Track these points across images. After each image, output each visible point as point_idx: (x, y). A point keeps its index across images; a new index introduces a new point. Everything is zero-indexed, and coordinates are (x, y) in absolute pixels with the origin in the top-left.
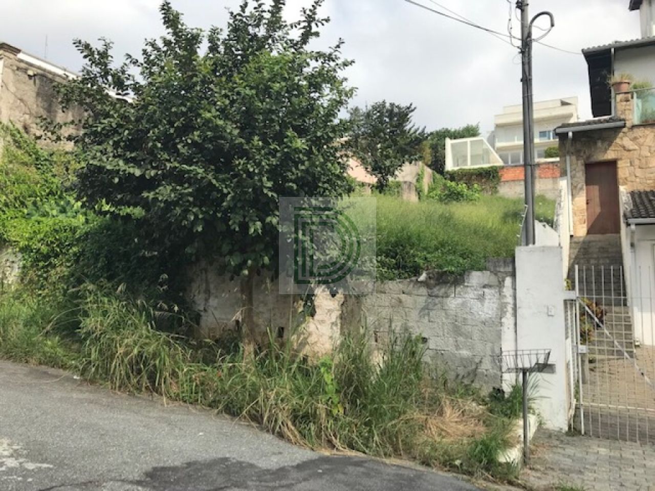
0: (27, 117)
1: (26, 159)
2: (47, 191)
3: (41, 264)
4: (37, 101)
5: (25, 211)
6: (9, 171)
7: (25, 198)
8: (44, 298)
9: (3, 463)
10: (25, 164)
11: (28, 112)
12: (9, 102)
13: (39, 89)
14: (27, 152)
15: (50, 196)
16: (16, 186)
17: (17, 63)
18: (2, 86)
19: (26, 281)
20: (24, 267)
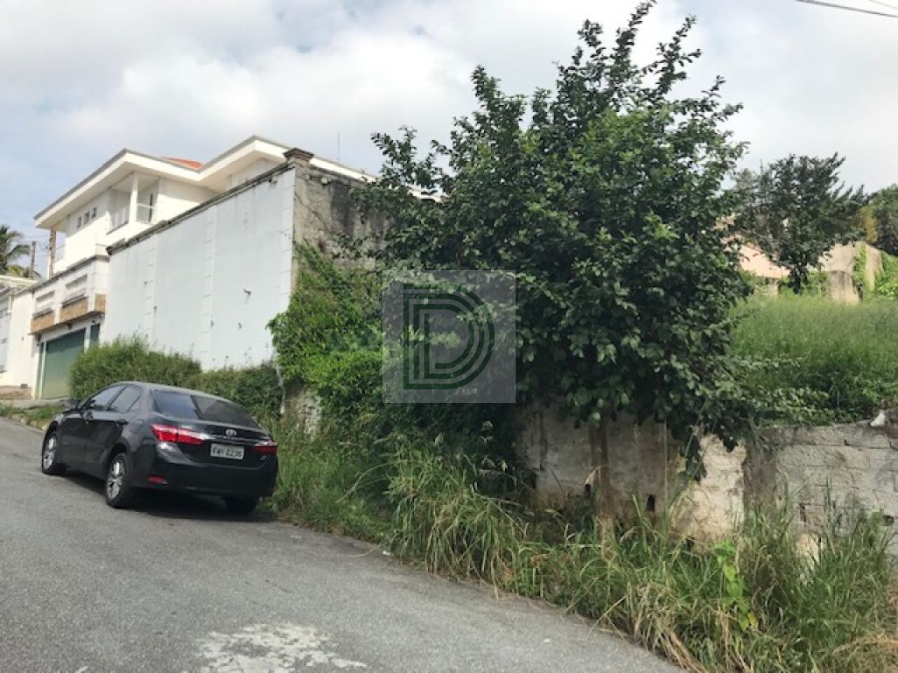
0: (322, 233)
1: (323, 283)
2: (346, 319)
3: (342, 409)
4: (332, 213)
5: (324, 345)
6: (305, 299)
7: (322, 330)
8: (346, 451)
9: (310, 656)
10: (321, 289)
11: (323, 227)
12: (303, 218)
13: (334, 198)
14: (323, 274)
15: (349, 326)
16: (313, 316)
17: (310, 171)
18: (295, 200)
19: (326, 430)
20: (323, 414)
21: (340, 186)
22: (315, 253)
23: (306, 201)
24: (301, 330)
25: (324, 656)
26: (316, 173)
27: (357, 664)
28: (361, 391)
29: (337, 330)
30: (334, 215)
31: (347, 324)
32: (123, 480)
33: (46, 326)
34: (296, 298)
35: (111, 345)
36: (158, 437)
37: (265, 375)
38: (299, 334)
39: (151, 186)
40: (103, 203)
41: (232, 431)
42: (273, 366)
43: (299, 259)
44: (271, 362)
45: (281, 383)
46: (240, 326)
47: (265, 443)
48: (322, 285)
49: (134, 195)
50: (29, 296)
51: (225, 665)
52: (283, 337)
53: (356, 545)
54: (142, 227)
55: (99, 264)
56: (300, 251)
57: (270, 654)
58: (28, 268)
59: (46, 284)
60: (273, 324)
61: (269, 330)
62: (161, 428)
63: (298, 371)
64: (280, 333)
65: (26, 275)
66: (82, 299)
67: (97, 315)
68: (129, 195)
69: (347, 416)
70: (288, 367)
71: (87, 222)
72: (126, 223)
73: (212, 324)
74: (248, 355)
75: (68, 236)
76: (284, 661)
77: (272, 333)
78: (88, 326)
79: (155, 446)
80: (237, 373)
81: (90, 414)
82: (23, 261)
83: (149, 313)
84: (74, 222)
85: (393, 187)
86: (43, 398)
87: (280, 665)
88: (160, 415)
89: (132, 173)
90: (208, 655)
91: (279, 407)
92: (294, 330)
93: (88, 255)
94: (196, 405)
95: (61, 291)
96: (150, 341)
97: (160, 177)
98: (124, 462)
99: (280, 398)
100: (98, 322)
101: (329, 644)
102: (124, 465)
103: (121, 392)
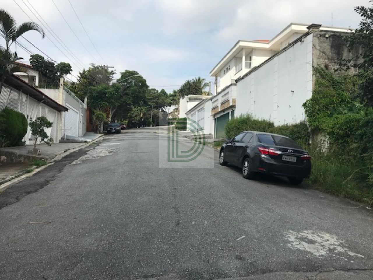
0: (326, 61)
2: (340, 100)
3: (340, 141)
4: (331, 51)
5: (329, 112)
6: (319, 92)
7: (328, 106)
8: (343, 160)
9: (335, 248)
10: (327, 87)
11: (327, 57)
12: (317, 55)
13: (332, 43)
14: (328, 80)
15: (342, 103)
16: (323, 99)
17: (320, 33)
18: (313, 48)
19: (332, 151)
20: (330, 143)
21: (335, 37)
22: (323, 70)
23: (318, 48)
24: (318, 106)
25: (342, 249)
26: (323, 33)
27: (359, 255)
28: (349, 133)
29: (335, 105)
30: (333, 51)
31: (340, 102)
32: (248, 169)
33: (216, 112)
34: (315, 92)
35: (239, 118)
36: (261, 152)
37: (302, 127)
38: (317, 108)
39: (250, 53)
40: (232, 63)
41: (290, 150)
42: (306, 123)
43: (316, 75)
44: (304, 121)
45: (309, 130)
46: (290, 107)
47: (305, 156)
48: (328, 85)
49: (244, 58)
50: (210, 101)
51: (297, 245)
52: (309, 110)
53: (351, 203)
54: (248, 70)
55: (233, 87)
56: (316, 70)
57: (317, 244)
58: (208, 92)
59: (215, 97)
60: (305, 105)
61: (303, 108)
62: (262, 149)
63: (318, 124)
64: (308, 109)
65: (208, 95)
66: (227, 101)
67: (233, 107)
68: (241, 58)
69: (343, 144)
70: (312, 123)
71: (227, 71)
72: (241, 70)
73: (278, 107)
74: (294, 119)
75: (221, 78)
76: (324, 248)
77: (305, 109)
78: (230, 111)
79: (260, 156)
80: (290, 127)
81: (234, 144)
82: (206, 89)
83: (252, 104)
84: (223, 72)
85: (367, 31)
86: (217, 138)
87: (322, 249)
88: (261, 144)
89: (242, 49)
90: (290, 240)
91: (309, 140)
92: (314, 106)
93: (228, 84)
94: (274, 139)
95: (220, 99)
96: (253, 115)
97: (253, 49)
98: (248, 161)
99: (309, 136)
100: (233, 109)
101: (344, 244)
102: (249, 163)
103: (245, 135)
